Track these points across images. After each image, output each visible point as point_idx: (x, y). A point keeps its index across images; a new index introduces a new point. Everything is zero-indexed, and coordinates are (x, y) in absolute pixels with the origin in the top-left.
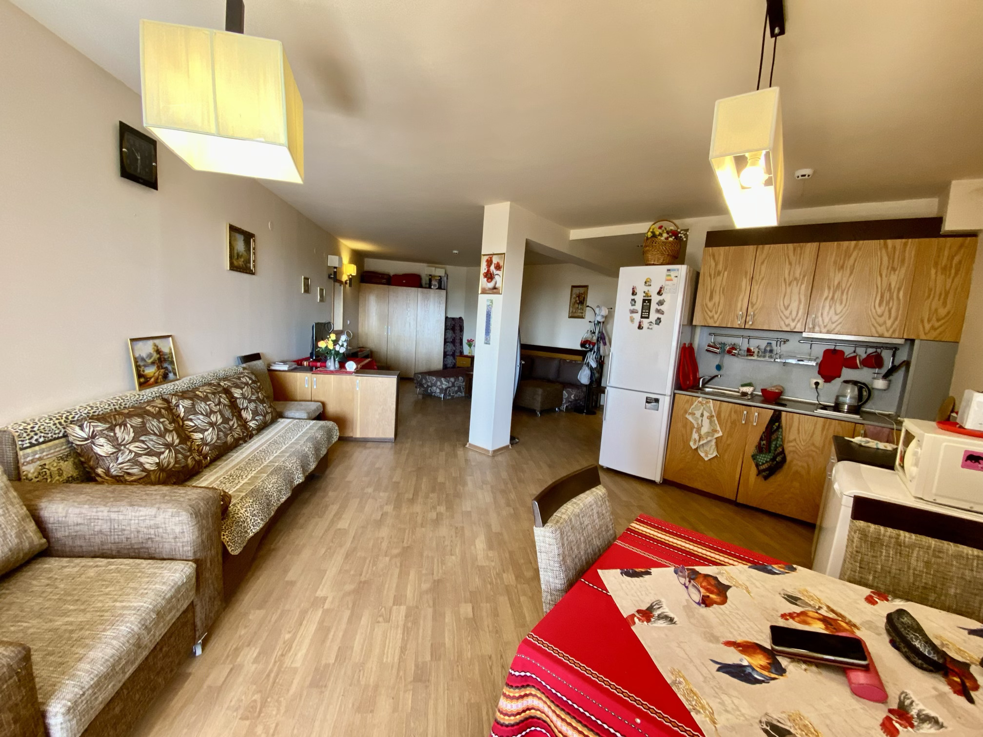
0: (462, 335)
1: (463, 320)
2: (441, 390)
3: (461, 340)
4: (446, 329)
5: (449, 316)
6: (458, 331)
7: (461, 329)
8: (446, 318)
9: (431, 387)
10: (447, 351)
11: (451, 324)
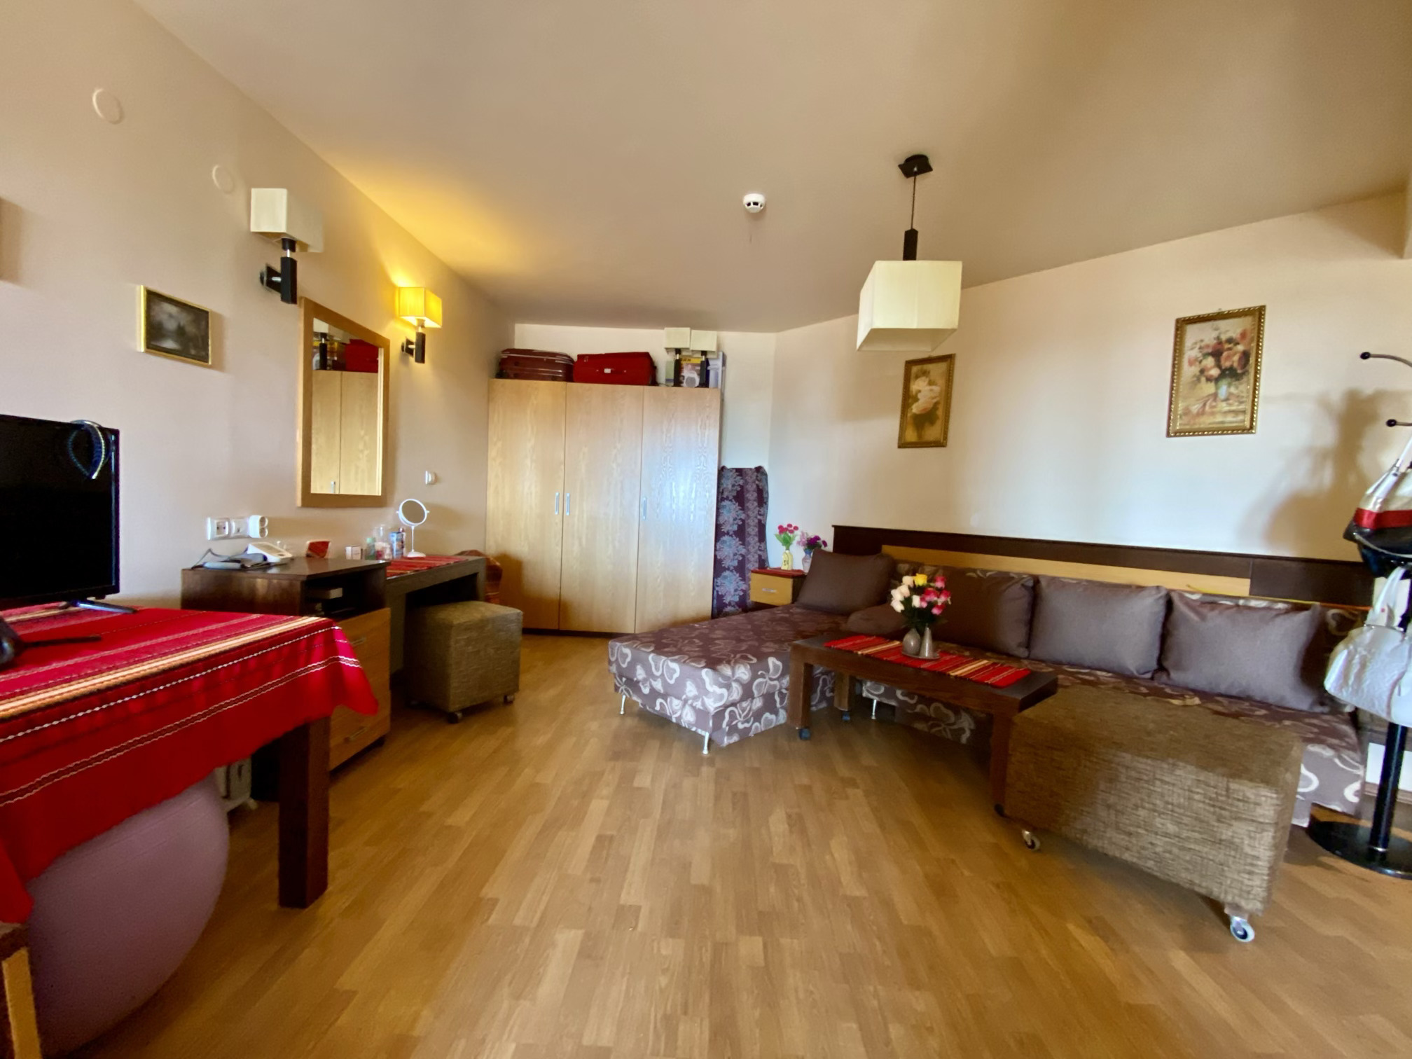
0: (764, 515)
1: (765, 474)
2: (701, 714)
3: (762, 528)
4: (721, 498)
5: (730, 464)
6: (752, 505)
7: (762, 499)
8: (722, 470)
9: (665, 696)
10: (724, 559)
11: (733, 486)
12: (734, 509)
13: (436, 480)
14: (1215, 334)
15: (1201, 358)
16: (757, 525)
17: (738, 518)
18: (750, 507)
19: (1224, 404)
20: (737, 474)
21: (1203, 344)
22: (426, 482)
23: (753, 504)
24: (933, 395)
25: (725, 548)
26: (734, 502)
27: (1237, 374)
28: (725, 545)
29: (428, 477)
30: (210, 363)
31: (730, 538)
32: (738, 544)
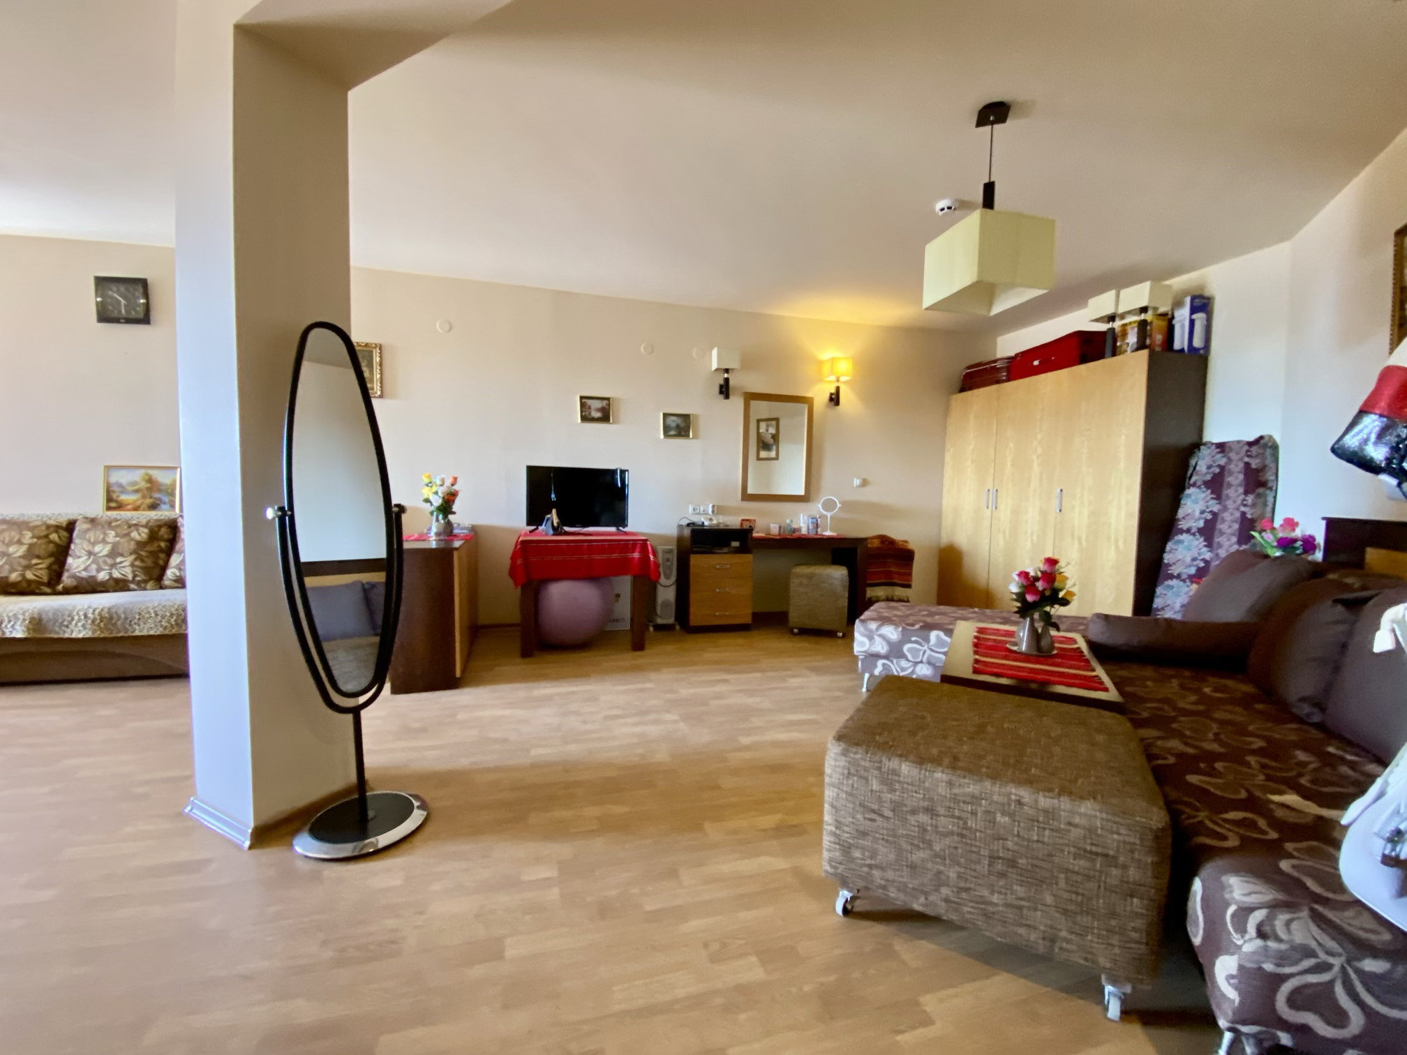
1: (1275, 448)
4: (1186, 485)
5: (1211, 437)
10: (1174, 564)
11: (1209, 467)
12: (1204, 499)
13: (865, 483)
16: (1239, 520)
17: (1207, 510)
18: (1230, 495)
20: (1218, 450)
22: (855, 485)
23: (1236, 491)
25: (1180, 549)
26: (1205, 489)
28: (1181, 546)
29: (857, 482)
30: (691, 436)
31: (1191, 537)
32: (1201, 546)
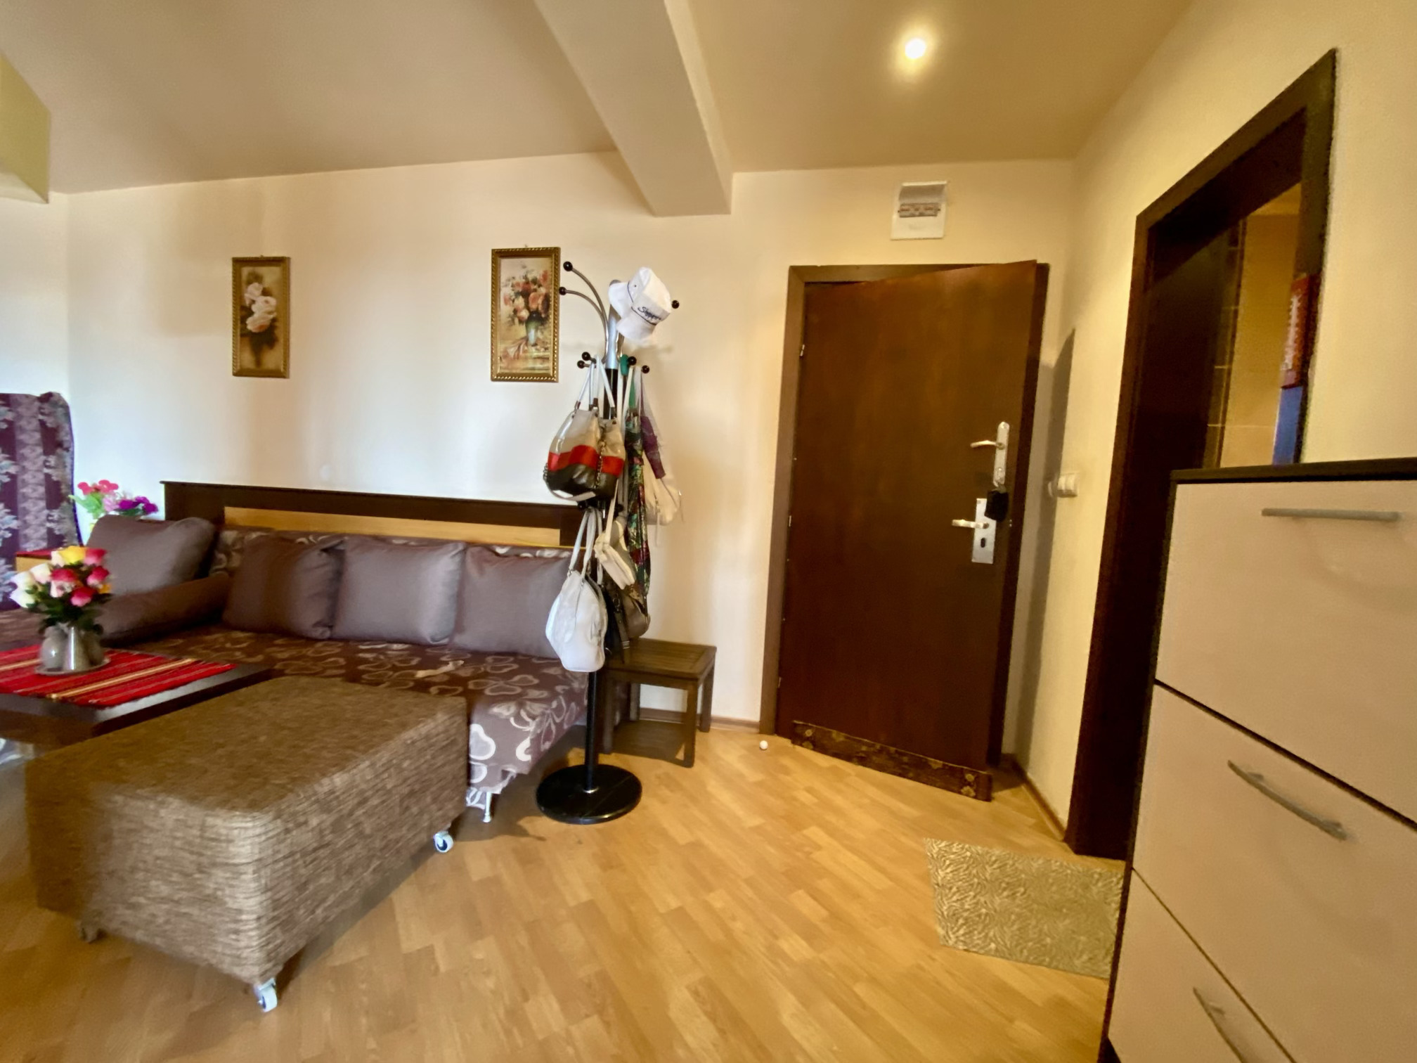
0: (61, 468)
1: (64, 405)
6: (33, 451)
14: (523, 272)
15: (513, 297)
16: (44, 482)
18: (26, 455)
19: (533, 349)
21: (514, 282)
24: (269, 309)
27: (541, 317)
